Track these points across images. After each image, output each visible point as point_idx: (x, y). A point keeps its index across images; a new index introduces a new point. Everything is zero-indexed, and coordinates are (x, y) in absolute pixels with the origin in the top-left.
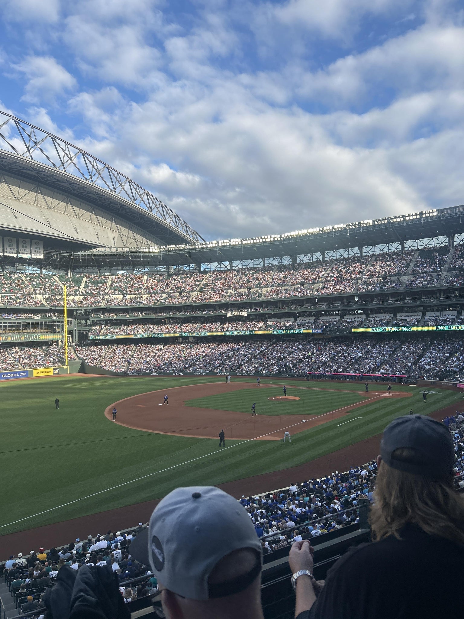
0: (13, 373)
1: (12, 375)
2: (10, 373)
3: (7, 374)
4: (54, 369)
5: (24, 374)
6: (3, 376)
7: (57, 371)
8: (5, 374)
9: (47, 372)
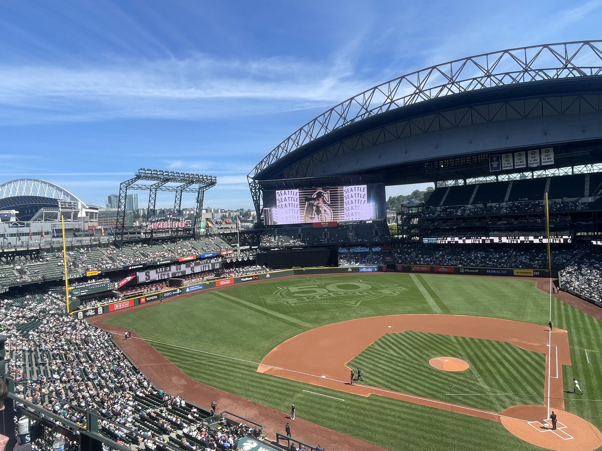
0: (496, 270)
1: (494, 272)
2: (493, 270)
3: (491, 270)
4: (534, 271)
5: (505, 272)
6: (488, 271)
7: (538, 273)
8: (489, 269)
9: (527, 273)
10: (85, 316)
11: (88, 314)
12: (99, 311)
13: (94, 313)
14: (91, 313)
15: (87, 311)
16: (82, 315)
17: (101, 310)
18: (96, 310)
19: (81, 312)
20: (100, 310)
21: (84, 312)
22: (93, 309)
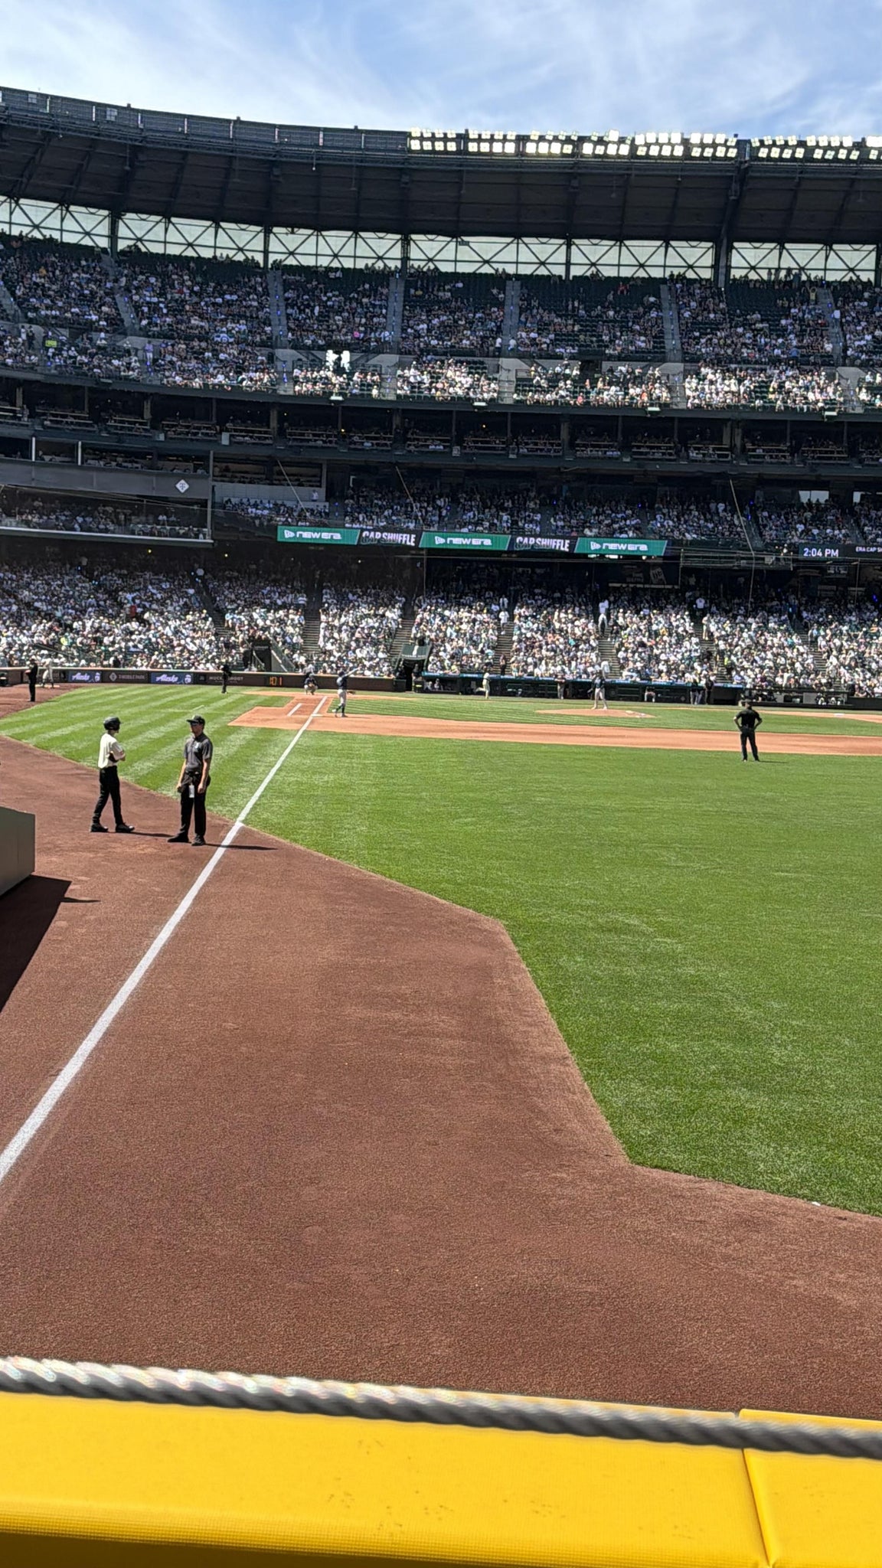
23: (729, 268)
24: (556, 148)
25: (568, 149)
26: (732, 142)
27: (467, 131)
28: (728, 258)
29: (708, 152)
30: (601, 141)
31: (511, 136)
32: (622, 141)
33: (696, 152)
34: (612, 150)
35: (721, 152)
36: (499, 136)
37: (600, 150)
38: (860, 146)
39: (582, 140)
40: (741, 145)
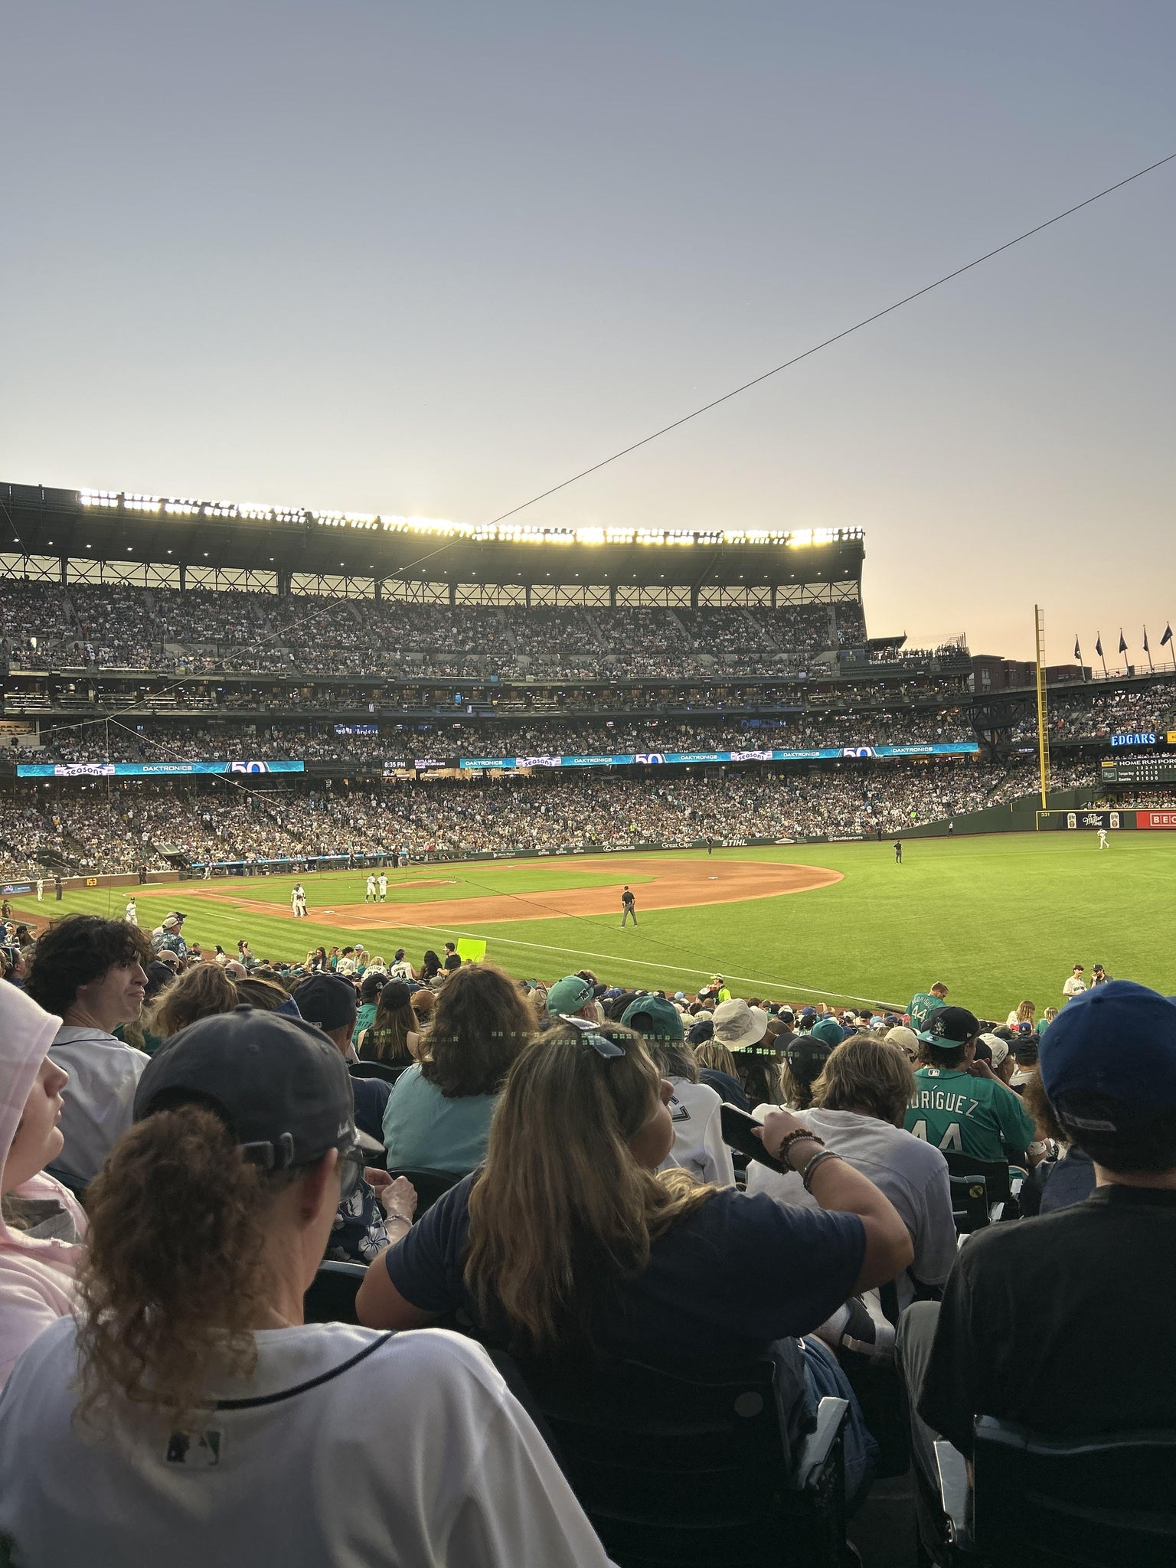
10: (1081, 826)
11: (1088, 821)
12: (1111, 821)
13: (1100, 824)
14: (1093, 820)
15: (1086, 814)
16: (1075, 821)
17: (1118, 820)
18: (1105, 817)
19: (1074, 815)
20: (1115, 820)
21: (1080, 817)
22: (1099, 814)
23: (289, 588)
24: (188, 510)
25: (196, 510)
26: (302, 513)
27: (123, 493)
28: (289, 583)
29: (287, 519)
30: (217, 506)
31: (156, 498)
32: (231, 507)
33: (279, 518)
34: (225, 513)
35: (295, 519)
36: (147, 498)
37: (217, 512)
38: (378, 521)
39: (205, 504)
40: (308, 515)
